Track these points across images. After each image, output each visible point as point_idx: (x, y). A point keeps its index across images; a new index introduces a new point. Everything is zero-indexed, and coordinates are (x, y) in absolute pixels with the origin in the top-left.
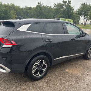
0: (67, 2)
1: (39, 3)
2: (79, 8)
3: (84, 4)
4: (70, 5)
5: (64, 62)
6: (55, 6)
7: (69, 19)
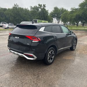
0: (42, 6)
1: (15, 5)
2: (52, 11)
3: (56, 7)
4: (45, 8)
5: (62, 52)
6: (31, 9)
7: (45, 20)
